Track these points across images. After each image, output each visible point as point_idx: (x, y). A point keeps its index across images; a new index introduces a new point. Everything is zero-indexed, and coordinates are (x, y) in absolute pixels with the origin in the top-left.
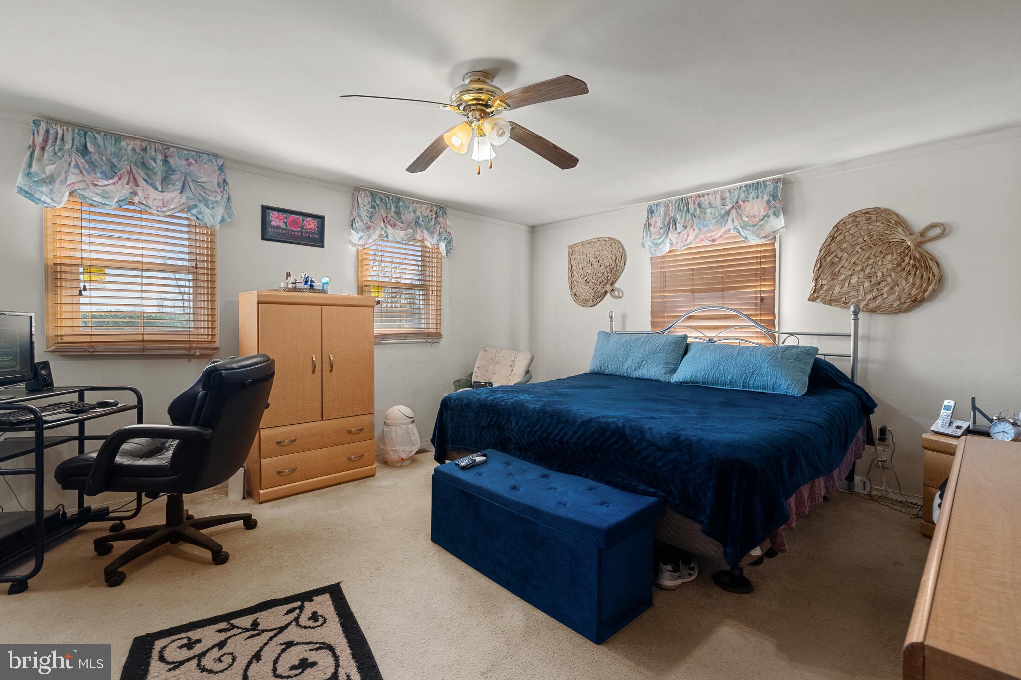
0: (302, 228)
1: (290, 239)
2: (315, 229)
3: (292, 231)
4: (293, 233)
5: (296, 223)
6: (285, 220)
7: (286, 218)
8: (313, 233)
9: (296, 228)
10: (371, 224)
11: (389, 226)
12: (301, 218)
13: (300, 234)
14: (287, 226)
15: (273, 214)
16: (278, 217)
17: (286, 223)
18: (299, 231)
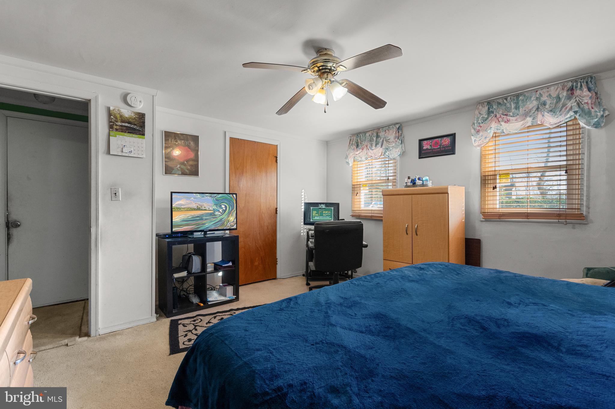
0: (440, 146)
1: (434, 154)
2: (449, 143)
3: (434, 149)
4: (435, 150)
5: (437, 143)
6: (431, 144)
7: (431, 143)
8: (447, 147)
9: (437, 146)
10: (479, 128)
11: (503, 123)
12: (440, 139)
13: (439, 149)
14: (431, 147)
15: (424, 142)
16: (427, 144)
17: (431, 146)
18: (438, 148)
